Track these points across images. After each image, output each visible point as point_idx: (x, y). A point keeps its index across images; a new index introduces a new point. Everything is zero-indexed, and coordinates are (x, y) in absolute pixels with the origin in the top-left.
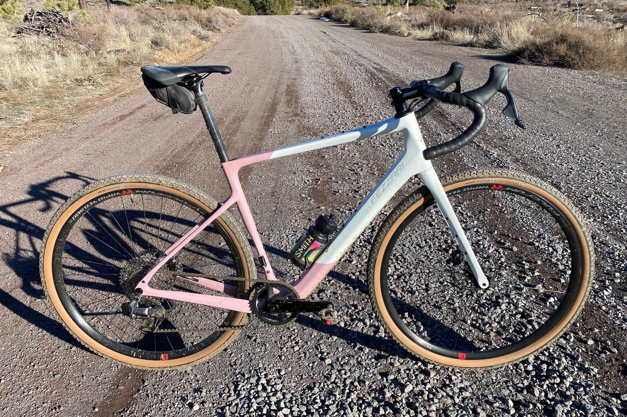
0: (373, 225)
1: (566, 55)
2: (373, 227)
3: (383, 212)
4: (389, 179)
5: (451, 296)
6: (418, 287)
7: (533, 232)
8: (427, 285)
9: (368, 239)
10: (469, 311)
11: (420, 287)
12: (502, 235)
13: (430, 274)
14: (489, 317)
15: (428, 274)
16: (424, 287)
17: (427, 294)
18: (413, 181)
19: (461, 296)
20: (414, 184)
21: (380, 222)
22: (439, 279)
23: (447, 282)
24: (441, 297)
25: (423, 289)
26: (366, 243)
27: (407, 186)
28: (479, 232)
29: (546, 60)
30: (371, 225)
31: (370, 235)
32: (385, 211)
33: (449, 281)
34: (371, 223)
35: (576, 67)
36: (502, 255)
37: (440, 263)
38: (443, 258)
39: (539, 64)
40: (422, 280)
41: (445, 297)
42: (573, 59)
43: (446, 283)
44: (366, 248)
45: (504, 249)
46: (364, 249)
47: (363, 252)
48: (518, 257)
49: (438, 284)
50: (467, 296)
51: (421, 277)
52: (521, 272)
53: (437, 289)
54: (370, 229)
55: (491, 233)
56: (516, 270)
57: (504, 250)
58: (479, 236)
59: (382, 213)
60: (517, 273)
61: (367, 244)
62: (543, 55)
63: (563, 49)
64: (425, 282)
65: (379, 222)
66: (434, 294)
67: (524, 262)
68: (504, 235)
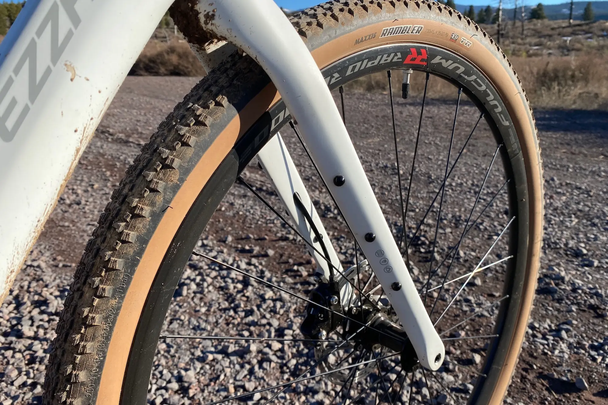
0: (15, 293)
1: (179, 64)
2: (16, 298)
3: (29, 263)
4: (53, 15)
5: (235, 379)
6: (163, 391)
7: (273, 223)
8: (180, 379)
9: (12, 327)
10: (285, 398)
11: (166, 389)
12: (238, 239)
13: (172, 351)
14: (324, 392)
15: (168, 352)
16: (175, 386)
17: (189, 398)
18: (68, 202)
19: (251, 372)
20: (70, 205)
21: (30, 283)
22: (193, 354)
23: (211, 353)
24: (218, 391)
25: (176, 392)
26: (10, 338)
27: (59, 210)
28: (207, 246)
29: (162, 70)
30: (11, 294)
31: (13, 318)
32: (34, 260)
33: (213, 349)
34: (11, 291)
35: (191, 74)
36: (260, 267)
37: (177, 319)
38: (177, 308)
39: (157, 74)
40: (165, 372)
41: (226, 389)
42: (187, 68)
43: (211, 357)
44: (14, 349)
45: (256, 257)
46: (9, 353)
47: (8, 363)
48: (283, 263)
49: (198, 365)
50: (261, 367)
51: (159, 365)
52: (302, 284)
53: (202, 379)
54: (10, 303)
55: (224, 242)
56: (296, 284)
57: (258, 260)
58: (211, 251)
59: (28, 266)
60: (299, 286)
61: (14, 339)
62: (157, 65)
63: (174, 59)
64: (172, 374)
65: (26, 284)
66: (203, 391)
67: (295, 268)
68: (242, 239)
